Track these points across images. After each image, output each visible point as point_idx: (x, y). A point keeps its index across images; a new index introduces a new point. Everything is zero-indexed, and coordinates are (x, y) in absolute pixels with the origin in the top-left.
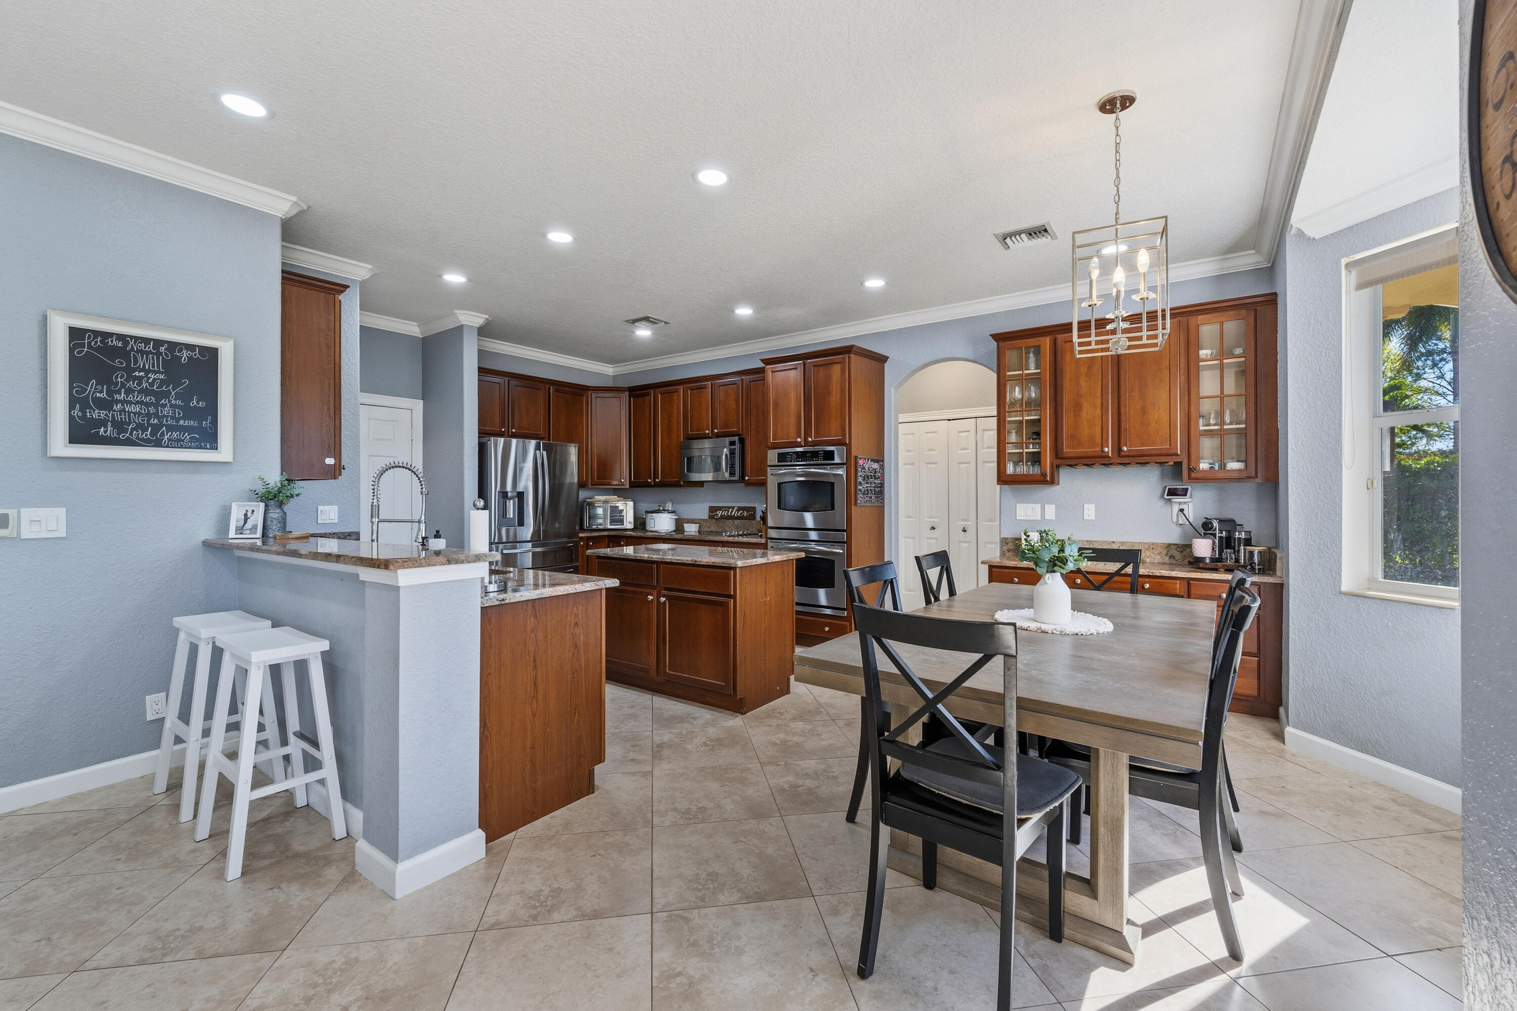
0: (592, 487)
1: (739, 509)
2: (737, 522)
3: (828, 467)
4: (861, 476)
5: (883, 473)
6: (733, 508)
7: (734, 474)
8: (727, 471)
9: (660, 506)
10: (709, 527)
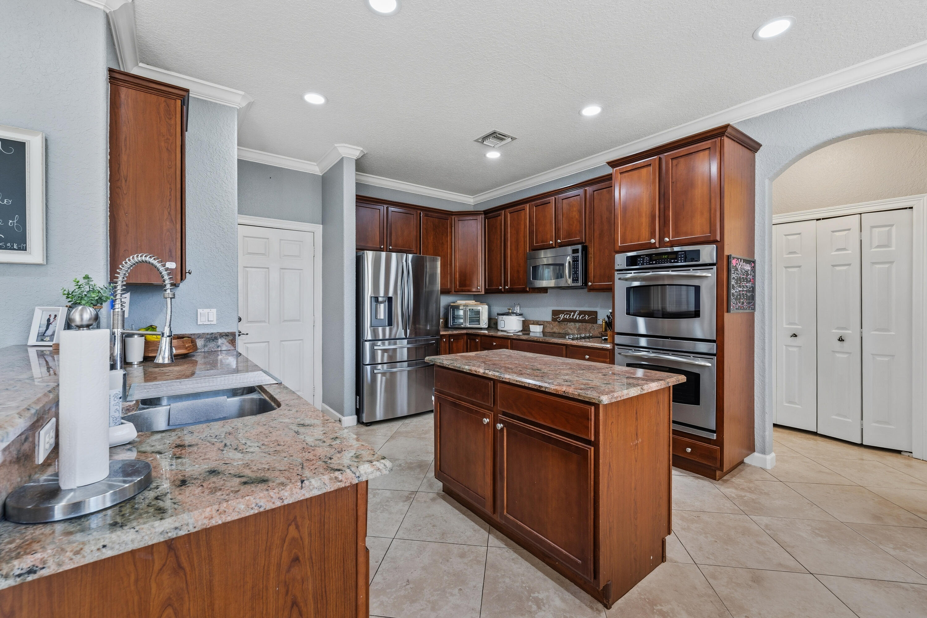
0: (455, 293)
1: (581, 313)
2: (578, 325)
3: (691, 268)
4: (734, 278)
5: (754, 276)
6: (575, 312)
7: (578, 280)
8: (570, 277)
9: (509, 309)
10: (552, 329)
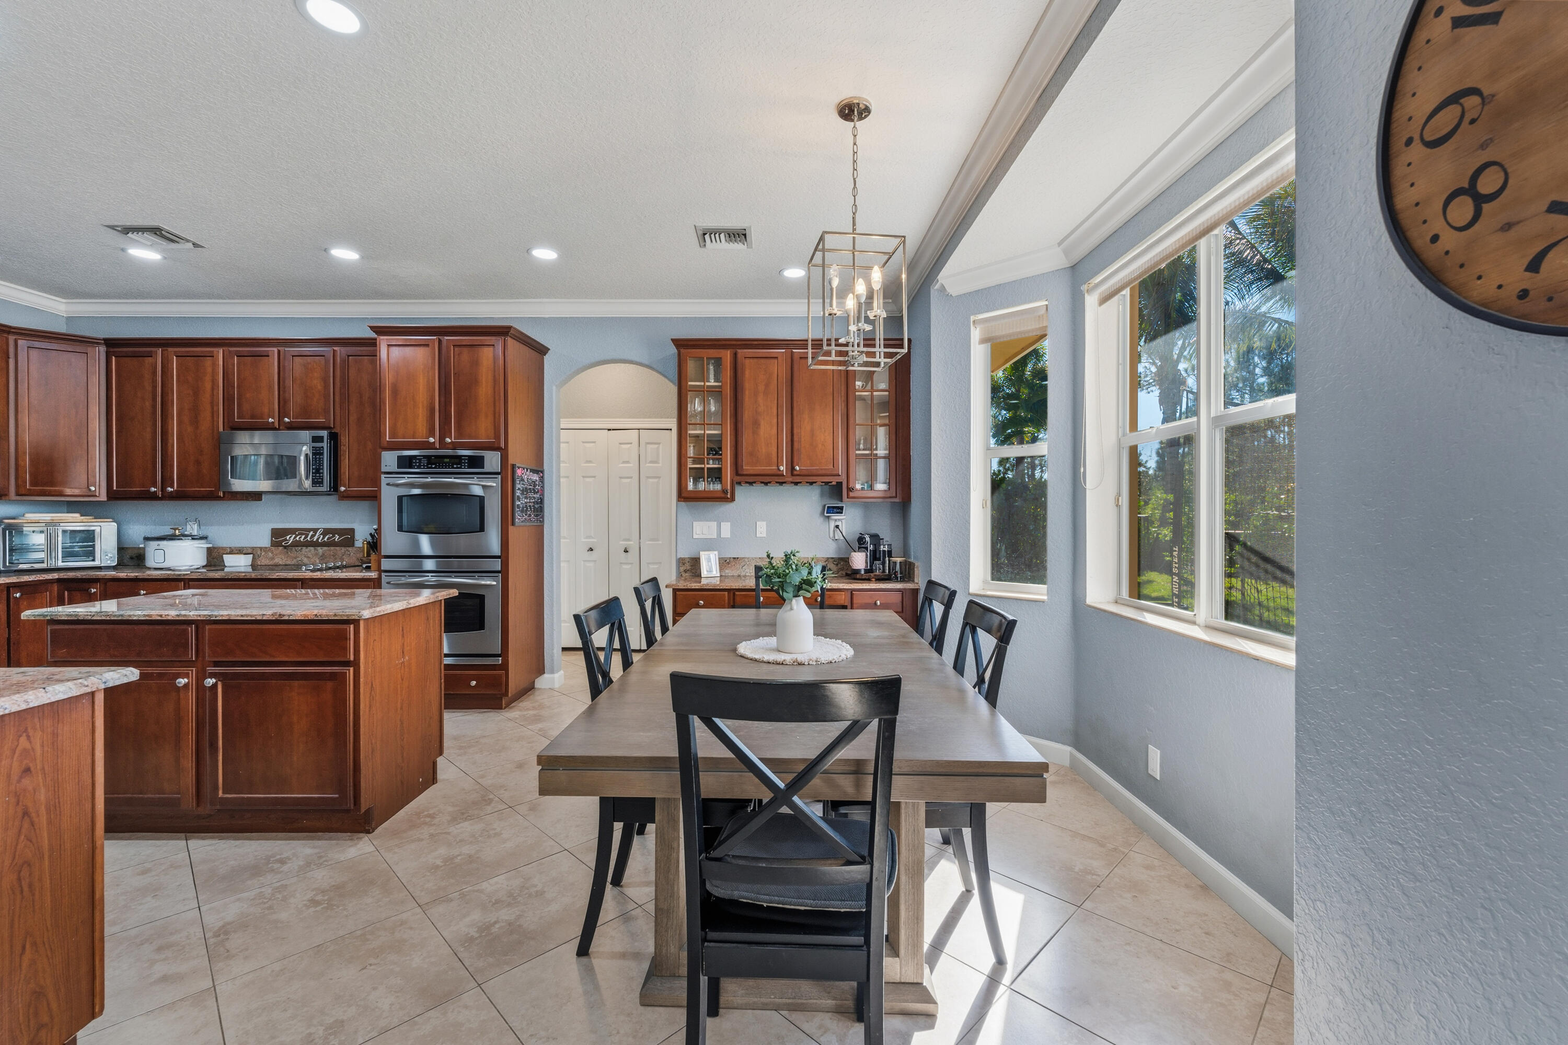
0: (19, 498)
1: (326, 532)
2: (320, 550)
3: (476, 476)
4: (519, 489)
5: (543, 487)
6: (315, 530)
7: (322, 483)
8: (307, 478)
9: (175, 529)
10: (273, 559)
